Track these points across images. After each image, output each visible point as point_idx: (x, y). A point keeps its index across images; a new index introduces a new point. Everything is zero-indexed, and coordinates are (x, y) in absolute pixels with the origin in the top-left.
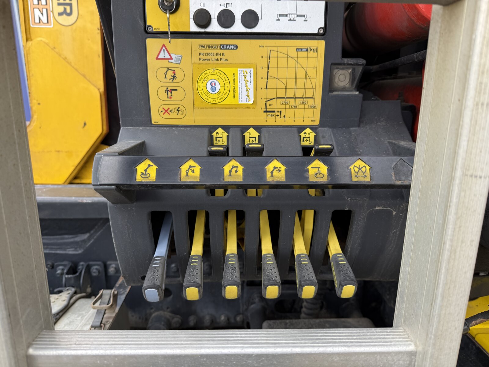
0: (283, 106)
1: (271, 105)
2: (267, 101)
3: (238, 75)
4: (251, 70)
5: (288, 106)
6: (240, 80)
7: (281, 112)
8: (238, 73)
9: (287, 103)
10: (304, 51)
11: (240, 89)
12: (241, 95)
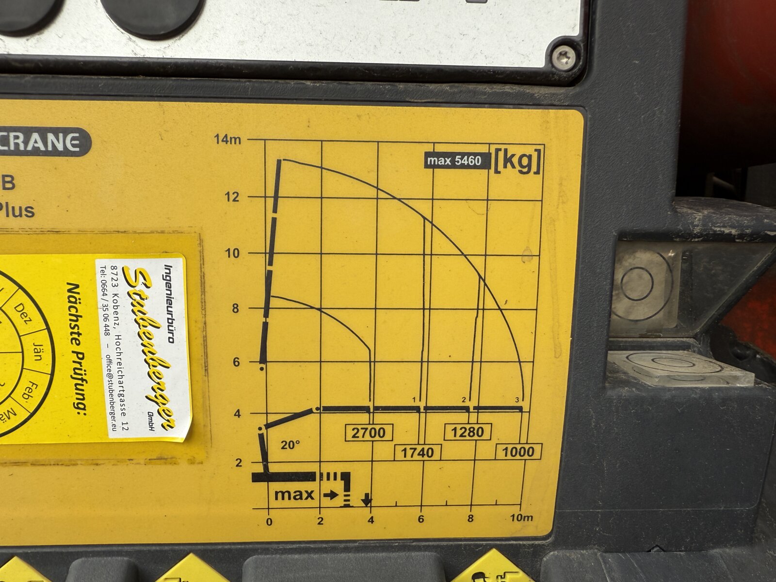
0: (362, 450)
1: (289, 445)
2: (268, 426)
3: (100, 293)
4: (168, 267)
5: (383, 450)
6: (112, 317)
7: (346, 477)
8: (99, 285)
9: (378, 433)
10: (468, 167)
11: (114, 368)
12: (117, 399)
